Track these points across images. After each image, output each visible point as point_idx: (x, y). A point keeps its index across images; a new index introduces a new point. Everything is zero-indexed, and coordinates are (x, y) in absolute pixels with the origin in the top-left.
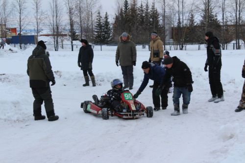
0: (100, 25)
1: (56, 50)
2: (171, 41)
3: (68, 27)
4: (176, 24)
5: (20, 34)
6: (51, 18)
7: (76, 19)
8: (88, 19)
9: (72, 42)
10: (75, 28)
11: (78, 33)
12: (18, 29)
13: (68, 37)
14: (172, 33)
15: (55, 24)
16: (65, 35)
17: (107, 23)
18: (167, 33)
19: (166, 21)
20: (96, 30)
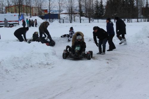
0: (97, 7)
1: (71, 23)
2: (142, 16)
3: (78, 9)
4: (145, 6)
5: (49, 13)
6: (68, 3)
7: (83, 4)
8: (90, 3)
9: (80, 18)
10: (82, 9)
11: (84, 12)
12: (48, 10)
13: (78, 15)
14: (143, 11)
15: (70, 7)
16: (77, 13)
17: (102, 6)
18: (139, 11)
19: (138, 4)
20: (95, 10)
